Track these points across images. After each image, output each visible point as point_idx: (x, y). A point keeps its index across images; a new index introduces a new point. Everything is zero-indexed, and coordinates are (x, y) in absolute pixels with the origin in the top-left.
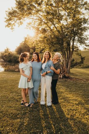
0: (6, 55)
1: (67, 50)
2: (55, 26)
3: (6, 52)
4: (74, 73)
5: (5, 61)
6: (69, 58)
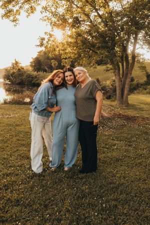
0: (14, 73)
1: (122, 60)
2: (98, 13)
4: (135, 105)
5: (13, 83)
6: (126, 75)
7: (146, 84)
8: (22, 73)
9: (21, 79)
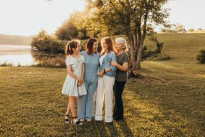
0: (41, 41)
1: (136, 33)
3: (40, 36)
5: (40, 50)
7: (157, 53)
8: (49, 42)
9: (48, 47)
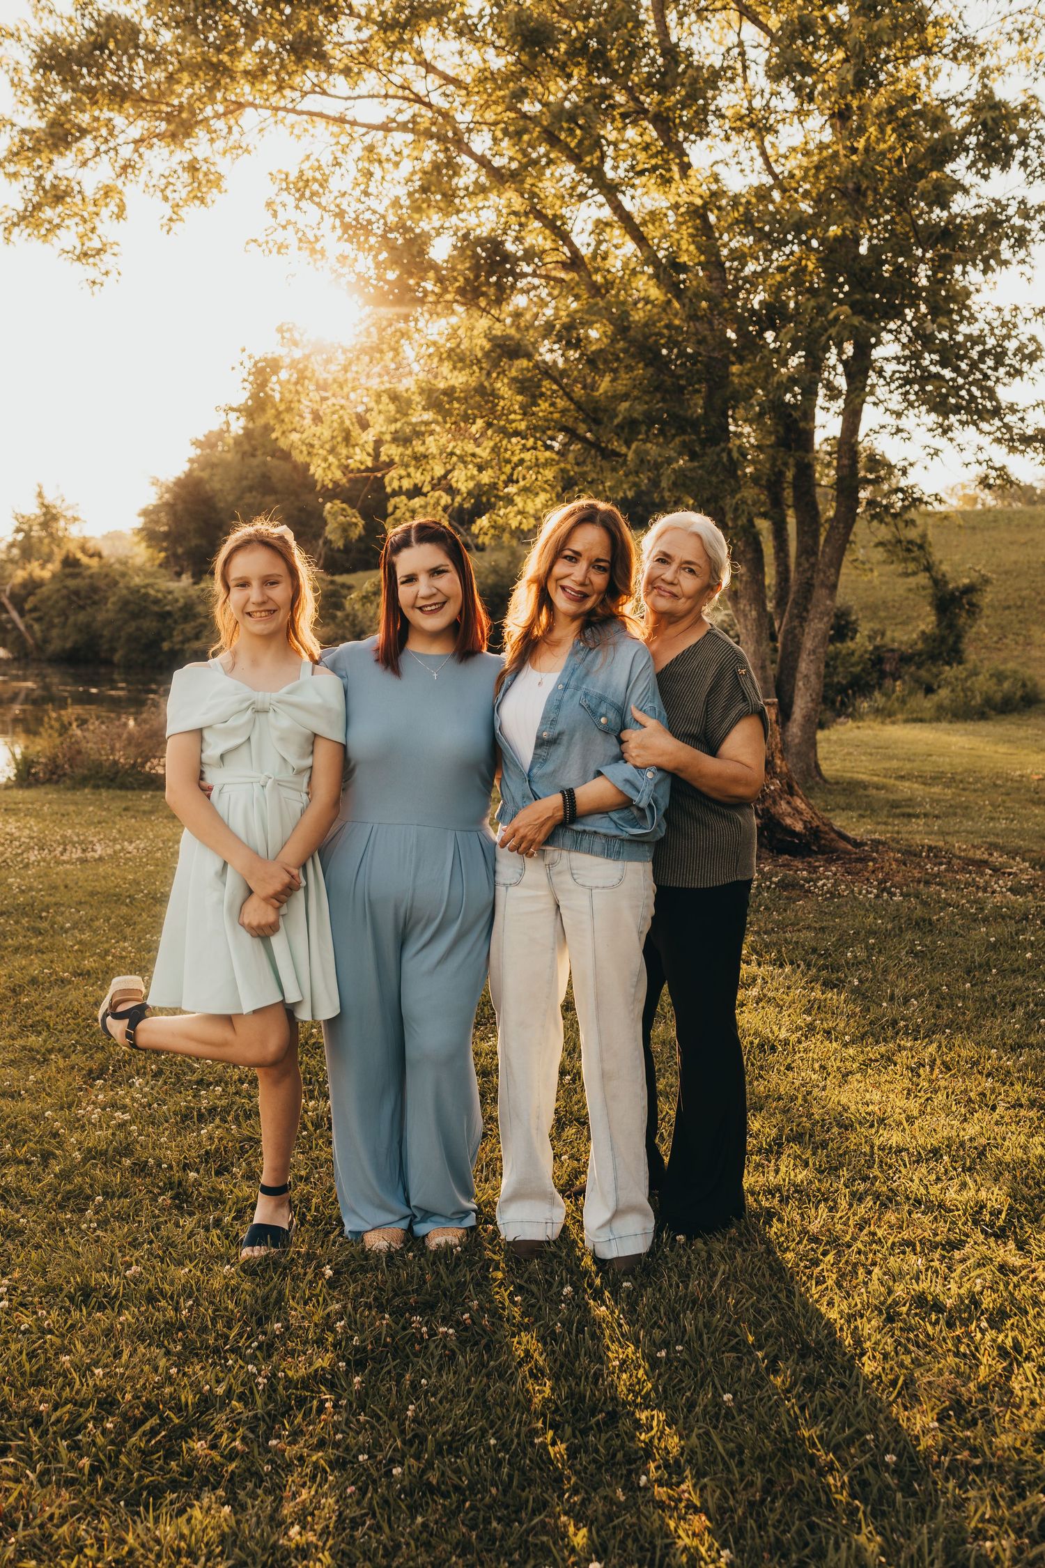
0: (32, 586)
1: (777, 505)
2: (618, 208)
4: (865, 786)
5: (24, 655)
6: (798, 598)
7: (934, 657)
8: (94, 589)
9: (86, 628)
